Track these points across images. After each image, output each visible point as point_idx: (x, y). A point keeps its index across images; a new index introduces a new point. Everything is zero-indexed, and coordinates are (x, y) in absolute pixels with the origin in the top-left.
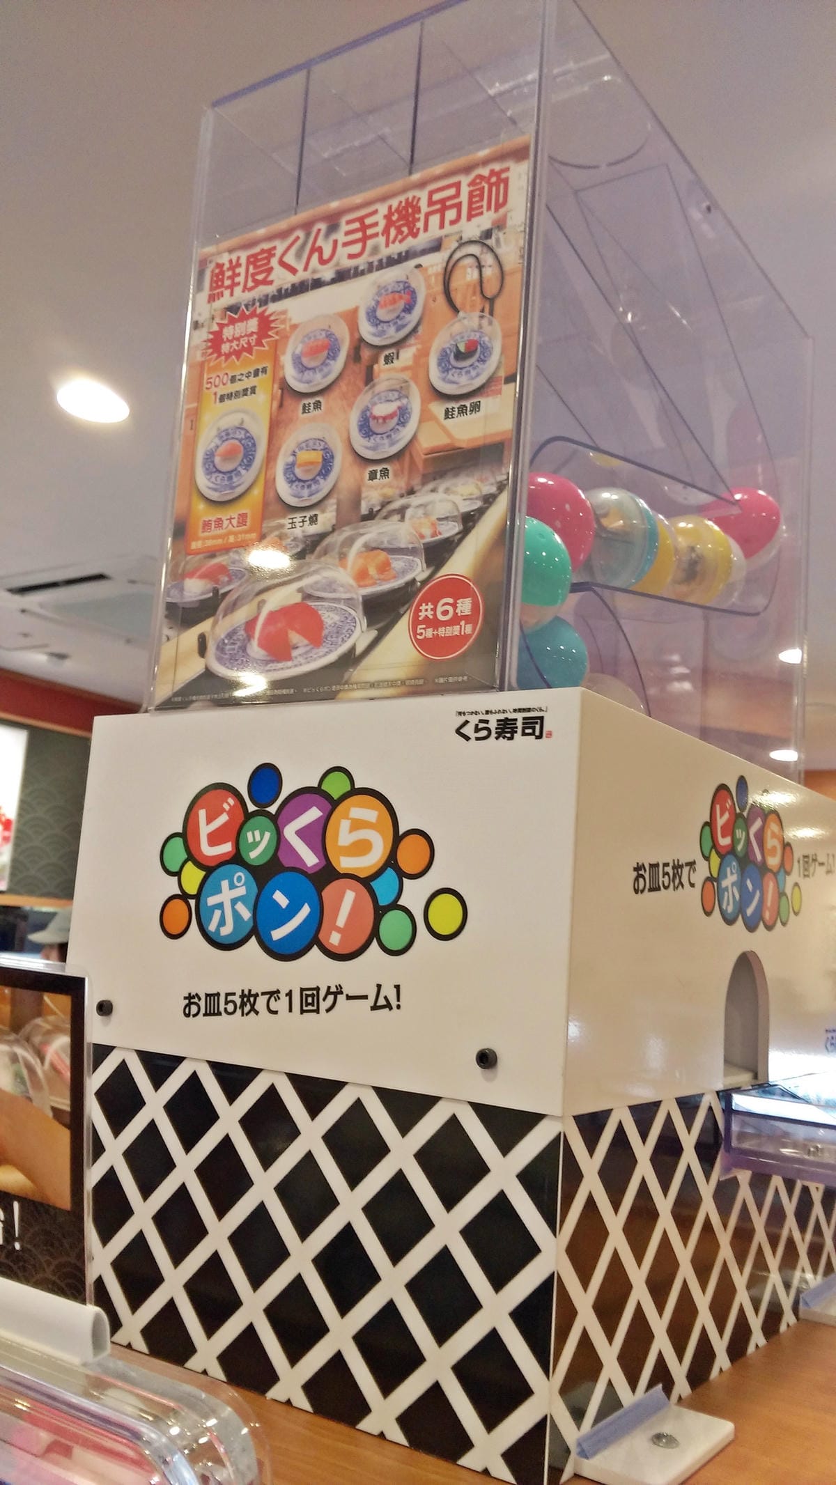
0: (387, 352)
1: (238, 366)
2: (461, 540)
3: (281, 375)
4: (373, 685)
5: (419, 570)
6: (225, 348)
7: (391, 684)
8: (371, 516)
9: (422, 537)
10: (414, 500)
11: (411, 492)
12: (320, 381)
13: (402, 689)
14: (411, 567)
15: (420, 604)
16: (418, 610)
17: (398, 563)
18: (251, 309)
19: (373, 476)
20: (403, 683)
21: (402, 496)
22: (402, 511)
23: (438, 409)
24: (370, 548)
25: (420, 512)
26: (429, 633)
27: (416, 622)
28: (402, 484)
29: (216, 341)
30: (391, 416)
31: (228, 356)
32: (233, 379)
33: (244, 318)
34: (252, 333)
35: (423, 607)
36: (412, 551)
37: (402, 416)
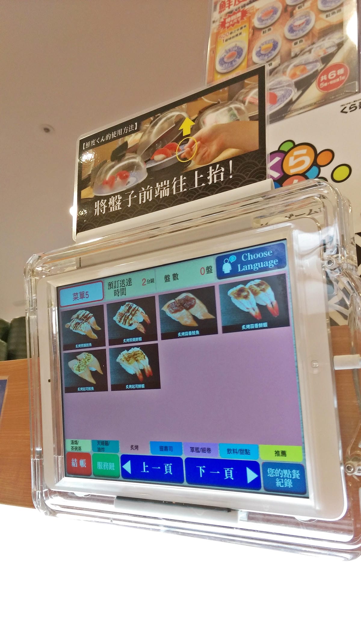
0: (299, 6)
1: (233, 29)
2: (337, 52)
3: (253, 25)
4: (301, 109)
5: (319, 66)
6: (227, 25)
7: (310, 105)
8: (296, 56)
9: (319, 56)
10: (315, 46)
11: (313, 43)
12: (270, 22)
13: (316, 106)
14: (316, 66)
15: (321, 76)
16: (320, 79)
17: (309, 67)
18: (238, 10)
19: (296, 44)
20: (315, 103)
21: (309, 46)
22: (310, 51)
23: (323, 16)
24: (296, 66)
25: (318, 48)
26: (326, 84)
27: (319, 83)
28: (309, 42)
29: (223, 24)
30: (303, 23)
31: (228, 27)
32: (231, 33)
33: (235, 13)
34: (239, 17)
35: (322, 77)
36: (316, 61)
37: (308, 22)
